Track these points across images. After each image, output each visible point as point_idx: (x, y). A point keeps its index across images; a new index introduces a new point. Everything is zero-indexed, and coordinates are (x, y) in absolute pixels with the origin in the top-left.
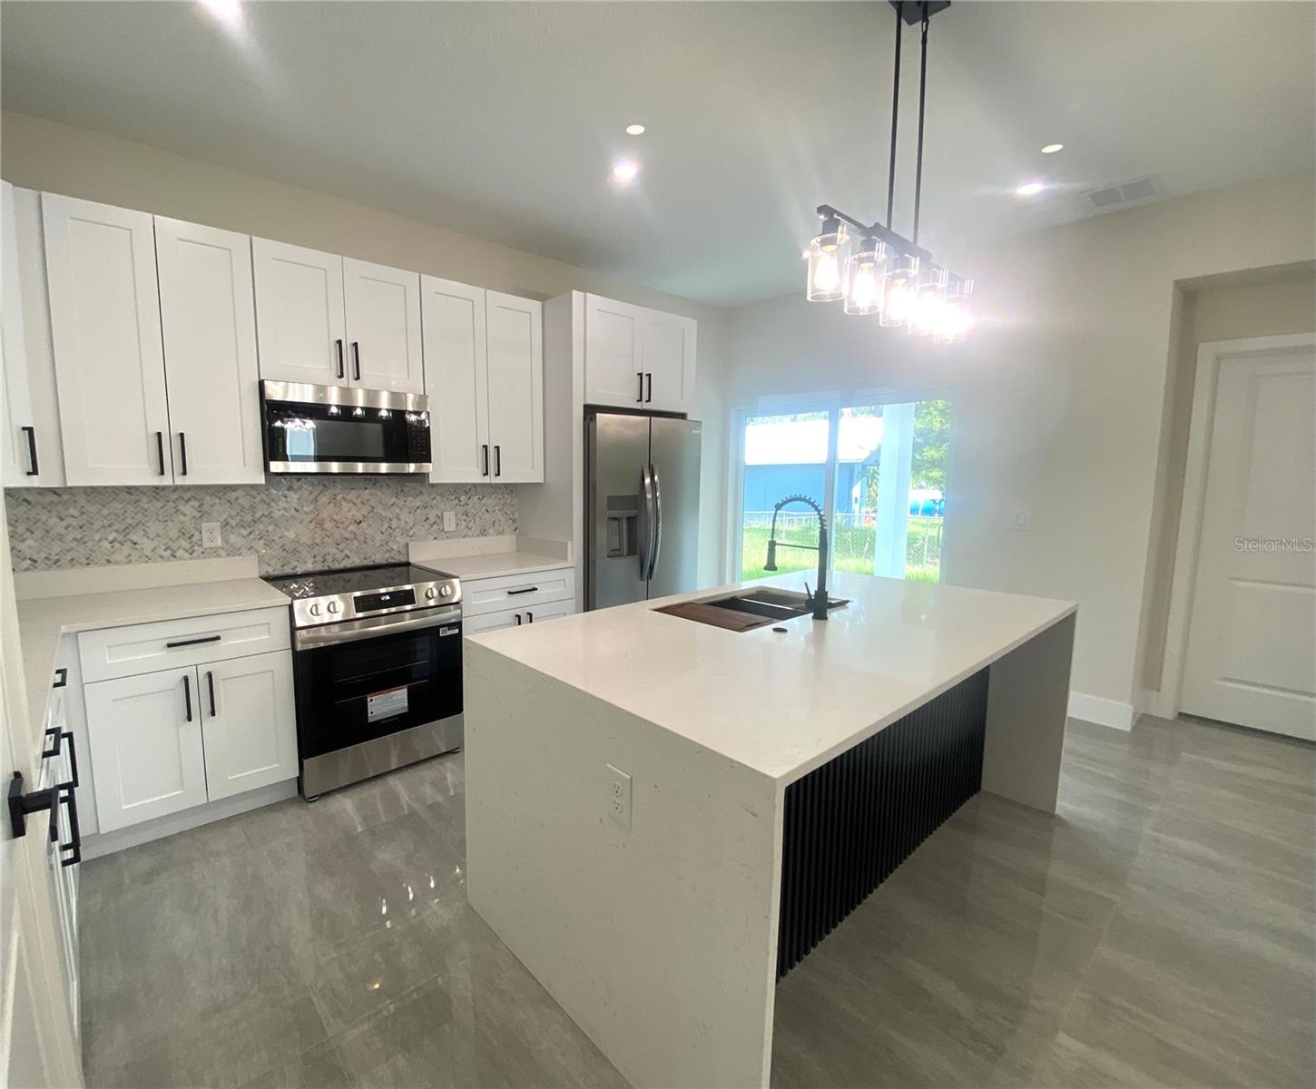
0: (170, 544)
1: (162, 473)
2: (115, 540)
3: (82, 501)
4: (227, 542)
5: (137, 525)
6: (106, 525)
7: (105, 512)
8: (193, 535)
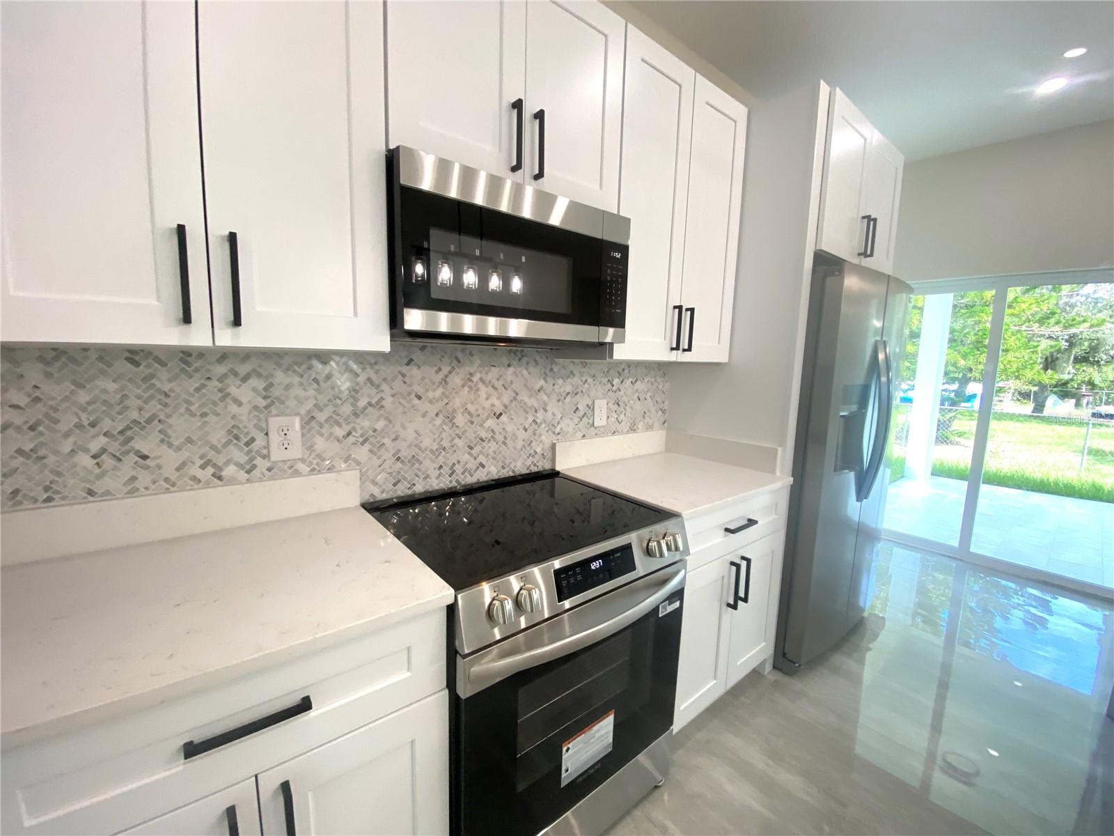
0: (211, 454)
1: (187, 319)
2: (103, 451)
3: (34, 373)
4: (310, 448)
5: (149, 421)
6: (86, 423)
7: (83, 397)
8: (253, 440)
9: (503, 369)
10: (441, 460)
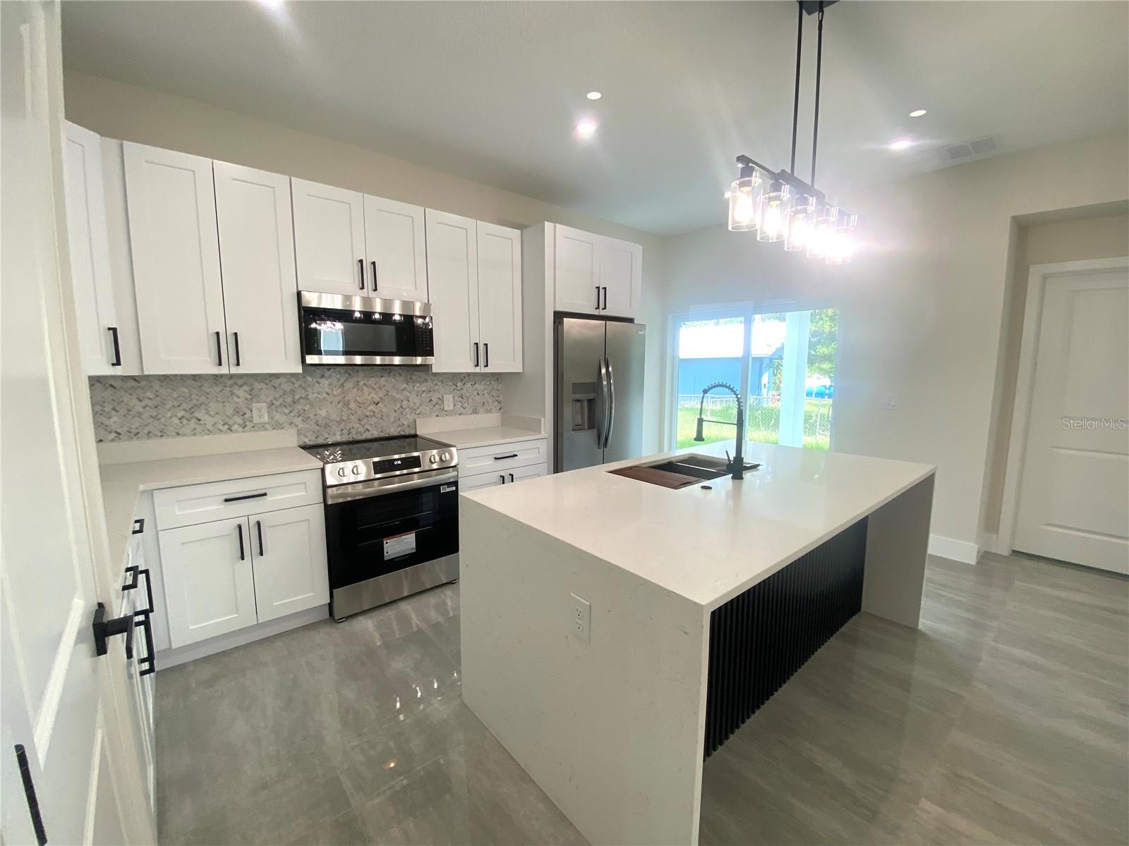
0: (227, 420)
1: (220, 364)
2: (183, 417)
3: (156, 385)
4: (272, 418)
5: (201, 404)
6: (176, 405)
7: (175, 395)
8: (245, 413)
9: (378, 379)
10: (342, 426)
